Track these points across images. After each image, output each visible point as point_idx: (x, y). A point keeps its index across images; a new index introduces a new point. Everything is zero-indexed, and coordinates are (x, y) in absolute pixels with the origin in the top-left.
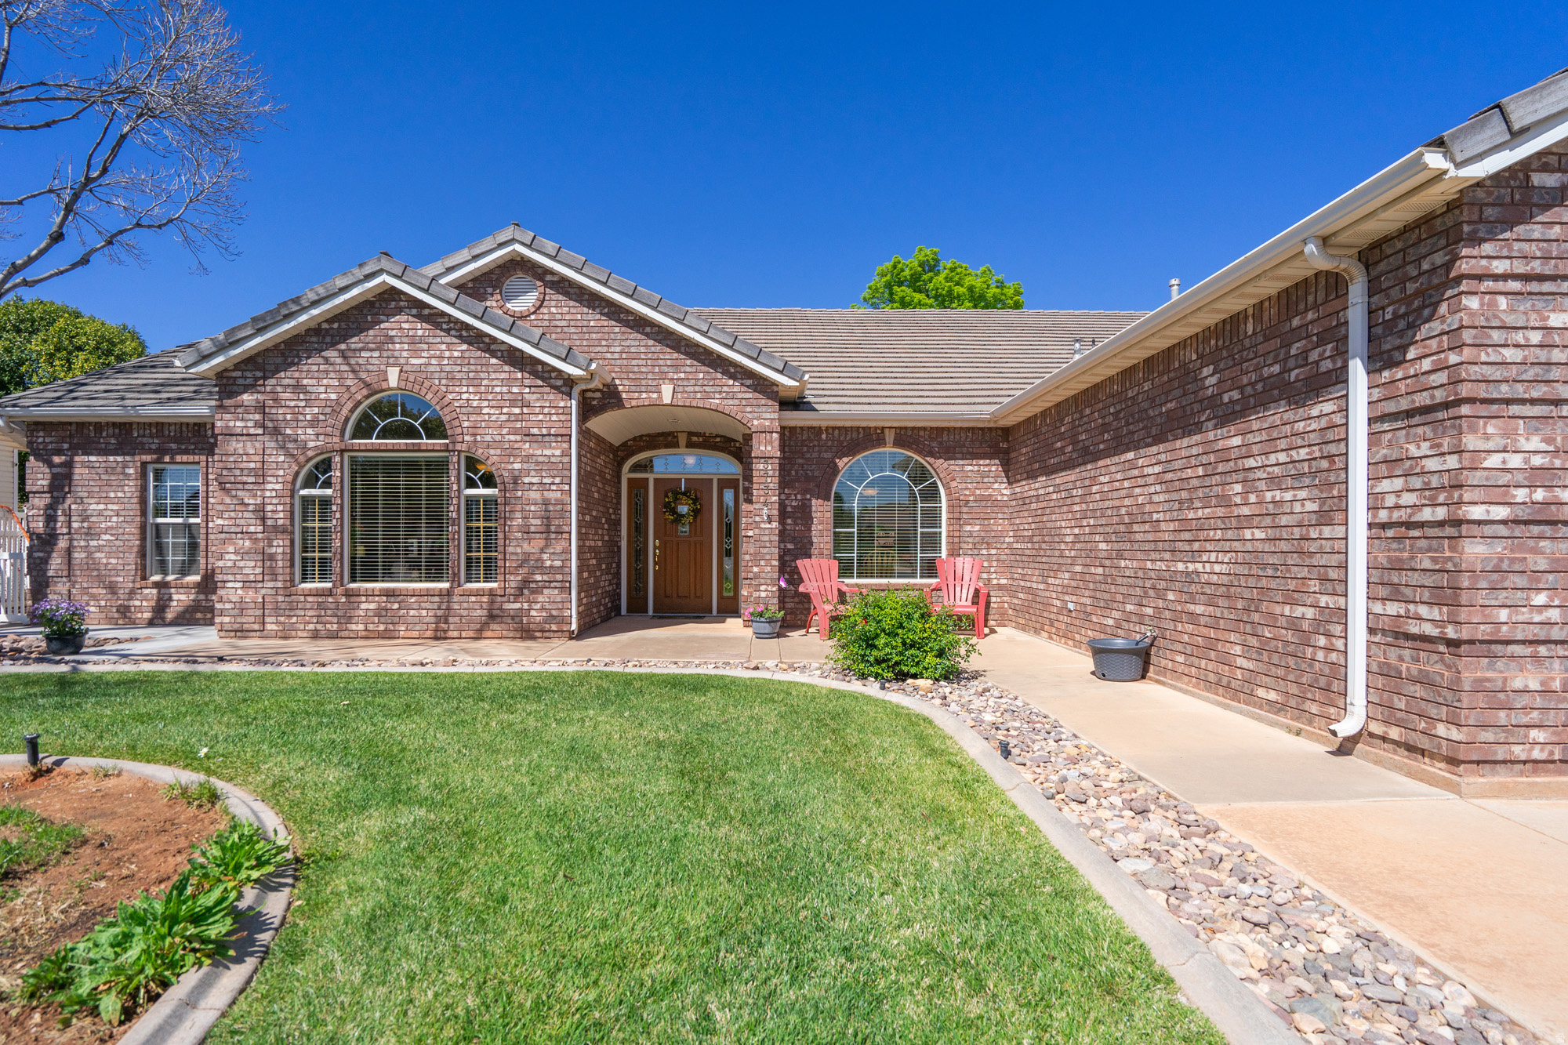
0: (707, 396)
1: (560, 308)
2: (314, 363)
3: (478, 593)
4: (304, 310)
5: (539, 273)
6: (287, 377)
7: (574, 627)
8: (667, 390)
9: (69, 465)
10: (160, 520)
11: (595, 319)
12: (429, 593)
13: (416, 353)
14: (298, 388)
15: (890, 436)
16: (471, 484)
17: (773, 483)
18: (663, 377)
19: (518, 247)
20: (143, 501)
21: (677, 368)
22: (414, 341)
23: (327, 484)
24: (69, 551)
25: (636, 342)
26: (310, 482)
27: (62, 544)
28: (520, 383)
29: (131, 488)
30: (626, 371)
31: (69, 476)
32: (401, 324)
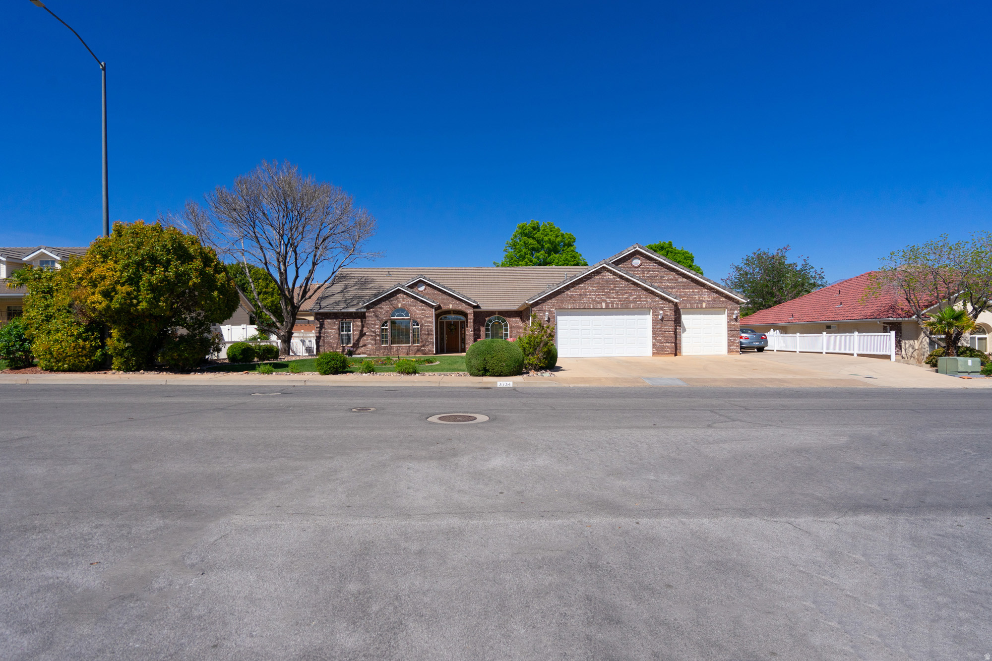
0: (459, 307)
1: (429, 290)
2: (383, 303)
3: (416, 346)
4: (384, 294)
5: (425, 283)
6: (380, 305)
7: (435, 352)
8: (451, 306)
9: (323, 321)
10: (342, 333)
11: (436, 292)
12: (406, 346)
13: (404, 301)
14: (381, 308)
15: (497, 313)
16: (414, 325)
17: (472, 324)
18: (450, 303)
19: (421, 279)
20: (339, 329)
21: (453, 301)
22: (403, 298)
23: (387, 326)
24: (324, 340)
25: (444, 296)
26: (383, 325)
27: (322, 338)
28: (424, 307)
29: (336, 327)
30: (443, 302)
31: (324, 324)
32: (400, 296)
